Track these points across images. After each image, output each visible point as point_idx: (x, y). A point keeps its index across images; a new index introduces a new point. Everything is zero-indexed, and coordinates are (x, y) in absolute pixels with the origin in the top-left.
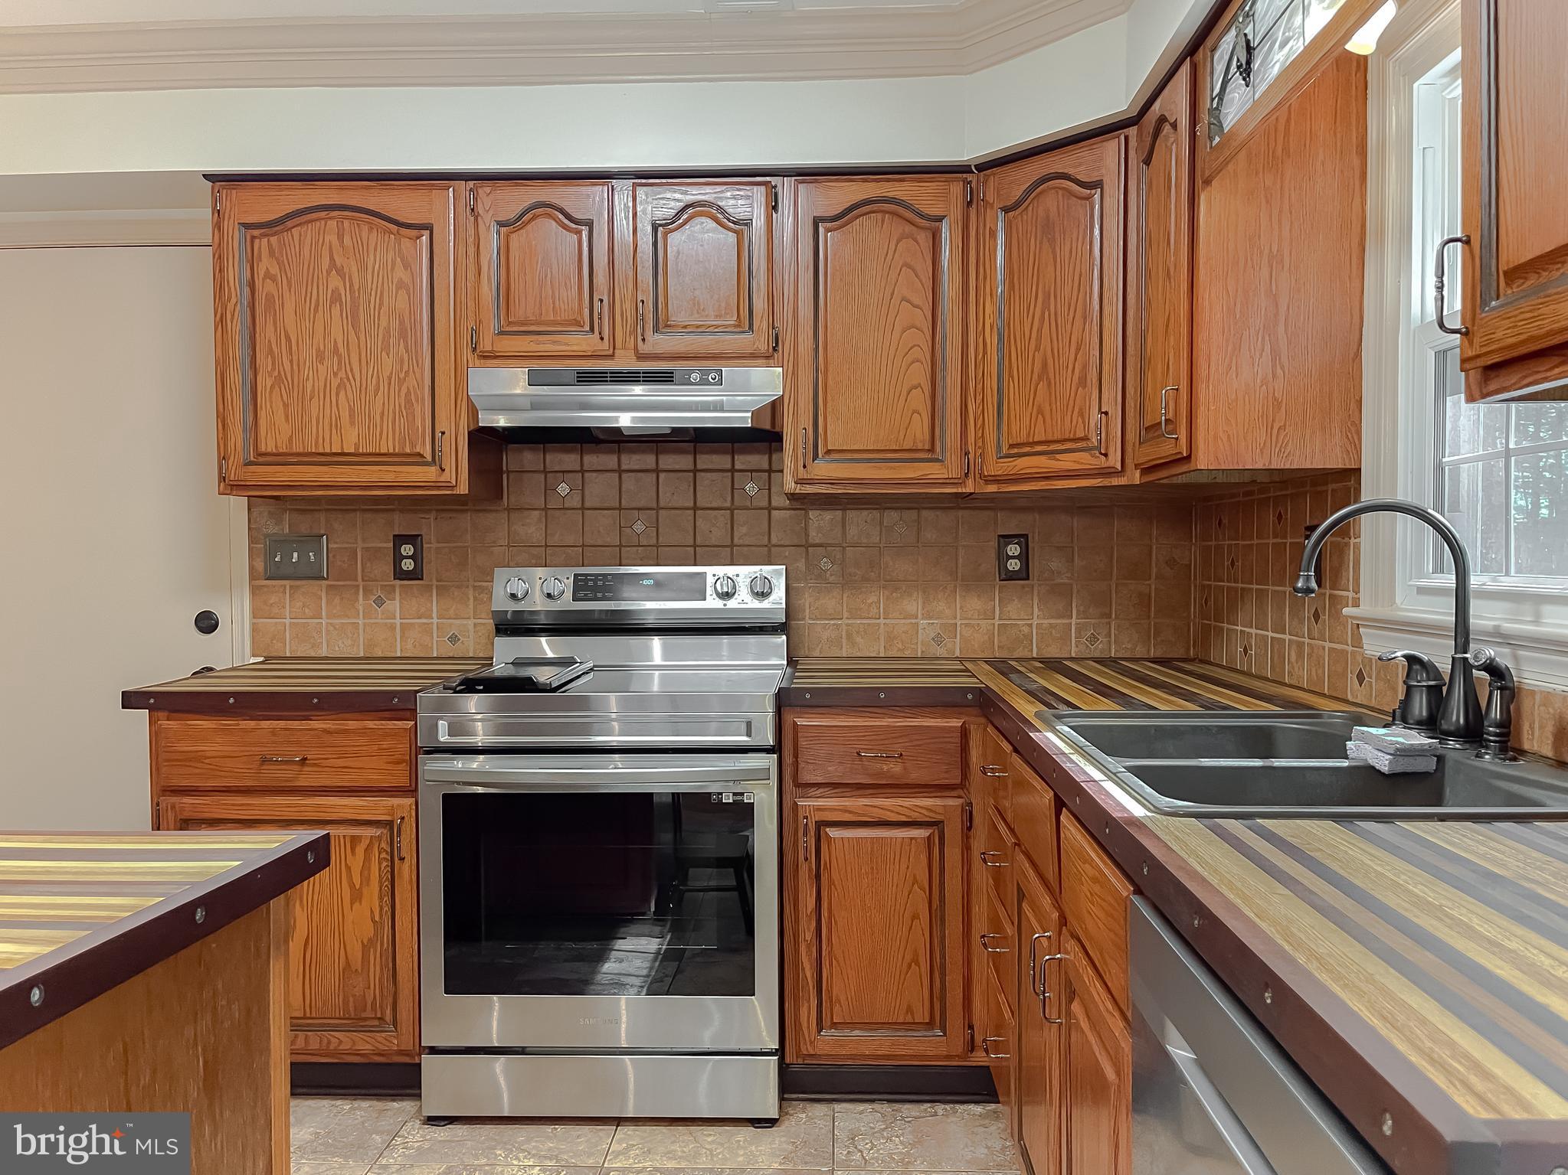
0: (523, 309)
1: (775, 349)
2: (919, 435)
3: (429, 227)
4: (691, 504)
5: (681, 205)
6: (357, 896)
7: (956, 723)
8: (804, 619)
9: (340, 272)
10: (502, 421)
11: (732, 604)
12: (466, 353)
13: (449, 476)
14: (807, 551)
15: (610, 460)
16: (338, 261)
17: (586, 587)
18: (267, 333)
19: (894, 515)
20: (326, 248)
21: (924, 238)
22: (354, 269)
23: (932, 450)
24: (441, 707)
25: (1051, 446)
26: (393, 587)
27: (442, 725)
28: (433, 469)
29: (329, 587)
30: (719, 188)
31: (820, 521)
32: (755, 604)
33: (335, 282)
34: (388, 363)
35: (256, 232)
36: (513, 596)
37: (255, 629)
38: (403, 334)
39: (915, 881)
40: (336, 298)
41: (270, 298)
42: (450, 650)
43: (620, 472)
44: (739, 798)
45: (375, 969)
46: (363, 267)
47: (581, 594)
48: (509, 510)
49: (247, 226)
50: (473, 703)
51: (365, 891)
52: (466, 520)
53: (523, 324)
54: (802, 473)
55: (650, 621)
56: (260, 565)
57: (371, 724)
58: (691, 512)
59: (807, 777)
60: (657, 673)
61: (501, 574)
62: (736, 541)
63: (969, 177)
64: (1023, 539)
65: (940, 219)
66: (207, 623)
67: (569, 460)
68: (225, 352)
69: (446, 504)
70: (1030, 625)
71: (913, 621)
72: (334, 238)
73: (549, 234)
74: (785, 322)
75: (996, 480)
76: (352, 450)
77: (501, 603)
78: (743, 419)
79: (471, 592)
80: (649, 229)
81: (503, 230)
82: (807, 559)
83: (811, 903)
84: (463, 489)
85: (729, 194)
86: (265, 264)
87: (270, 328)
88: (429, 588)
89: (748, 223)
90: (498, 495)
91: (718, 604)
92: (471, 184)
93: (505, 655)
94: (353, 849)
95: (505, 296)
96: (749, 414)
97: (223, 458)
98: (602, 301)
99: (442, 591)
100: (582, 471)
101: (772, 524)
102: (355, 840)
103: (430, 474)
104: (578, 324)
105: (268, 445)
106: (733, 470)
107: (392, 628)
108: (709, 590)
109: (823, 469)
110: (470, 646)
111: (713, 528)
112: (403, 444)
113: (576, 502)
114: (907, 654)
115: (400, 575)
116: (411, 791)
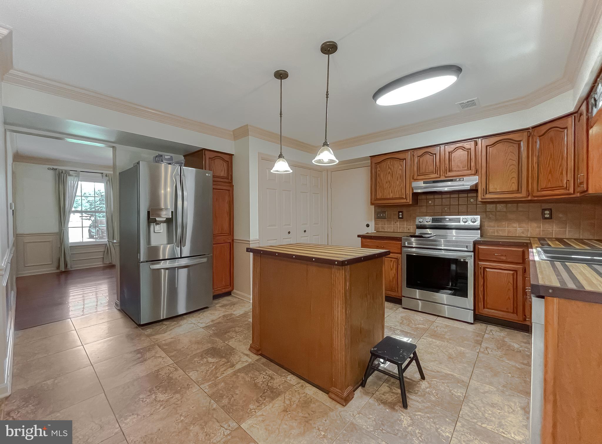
0: (422, 171)
1: (476, 173)
2: (514, 188)
3: (405, 159)
4: (458, 204)
5: (455, 148)
6: (391, 269)
7: (521, 250)
8: (485, 227)
9: (390, 169)
10: (419, 191)
11: (466, 224)
12: (411, 180)
13: (408, 201)
14: (486, 213)
15: (440, 196)
16: (390, 167)
17: (434, 220)
18: (378, 180)
19: (510, 205)
20: (388, 165)
21: (516, 146)
22: (392, 168)
23: (518, 190)
24: (406, 240)
25: (552, 189)
26: (398, 220)
27: (406, 243)
28: (405, 200)
29: (387, 220)
30: (463, 143)
31: (490, 207)
32: (472, 224)
33: (389, 170)
34: (398, 183)
35: (377, 164)
36: (420, 222)
37: (375, 227)
38: (400, 178)
39: (509, 282)
40: (389, 173)
41: (379, 174)
42: (408, 231)
43: (442, 198)
44: (465, 260)
45: (394, 282)
46: (394, 167)
47: (433, 221)
48: (419, 206)
49: (375, 163)
50: (413, 239)
51: (393, 269)
52: (411, 208)
53: (422, 173)
54: (483, 197)
55: (453, 227)
56: (376, 216)
57: (394, 242)
58: (457, 206)
59: (481, 258)
60: (454, 237)
61: (417, 218)
62: (468, 211)
63: (529, 130)
64: (550, 210)
65: (521, 141)
66: (368, 226)
67: (432, 197)
68: (372, 183)
69: (408, 206)
70: (553, 230)
71: (516, 228)
72: (389, 163)
73: (428, 156)
74: (479, 167)
75: (537, 197)
76: (391, 197)
77: (417, 223)
78: (468, 187)
79: (412, 221)
80: (448, 153)
81: (419, 158)
82: (486, 214)
83: (482, 283)
84: (411, 203)
85: (465, 144)
86: (378, 169)
87: (379, 179)
88: (404, 220)
89: (470, 149)
90: (417, 203)
91: (463, 224)
92: (413, 150)
93: (418, 232)
94: (391, 262)
95: (419, 168)
96: (469, 186)
97: (371, 199)
98: (438, 168)
99: (407, 221)
100: (434, 199)
101: (477, 208)
102: (391, 261)
103: (405, 201)
104: (433, 172)
105: (378, 197)
106: (468, 197)
107: (398, 227)
108: (461, 221)
109: (488, 196)
110: (412, 230)
111: (463, 208)
112: (400, 196)
113: (433, 204)
114: (514, 235)
115: (399, 218)
116: (401, 253)
